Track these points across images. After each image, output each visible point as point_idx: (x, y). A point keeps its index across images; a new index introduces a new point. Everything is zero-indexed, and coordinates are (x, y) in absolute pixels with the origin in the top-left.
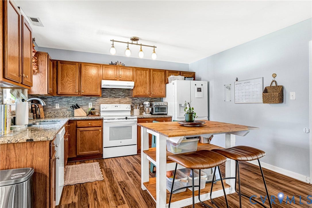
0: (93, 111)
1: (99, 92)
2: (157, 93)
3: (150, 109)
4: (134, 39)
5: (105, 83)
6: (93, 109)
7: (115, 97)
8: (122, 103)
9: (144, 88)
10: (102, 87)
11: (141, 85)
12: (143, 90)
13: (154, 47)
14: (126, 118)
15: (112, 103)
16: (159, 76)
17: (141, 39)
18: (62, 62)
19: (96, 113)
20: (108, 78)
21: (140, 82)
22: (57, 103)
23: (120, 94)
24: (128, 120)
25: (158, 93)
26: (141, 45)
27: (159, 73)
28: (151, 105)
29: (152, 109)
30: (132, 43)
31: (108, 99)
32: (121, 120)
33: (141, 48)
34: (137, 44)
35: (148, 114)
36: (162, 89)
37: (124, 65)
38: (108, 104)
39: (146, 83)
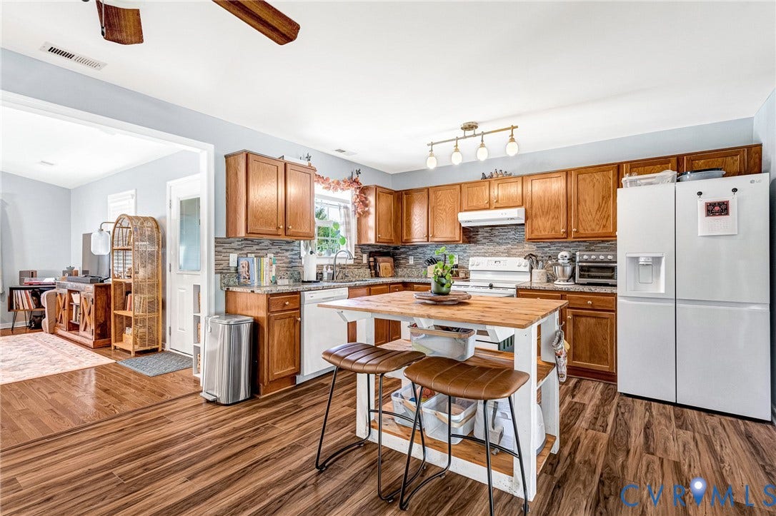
0: (455, 269)
1: (457, 235)
2: (589, 229)
3: (568, 270)
4: (467, 126)
5: (468, 218)
6: (456, 266)
7: (499, 244)
8: (514, 255)
9: (553, 218)
10: (463, 225)
11: (543, 212)
12: (548, 225)
13: (513, 128)
14: (491, 286)
15: (493, 255)
16: (597, 184)
17: (481, 122)
18: (408, 192)
19: (460, 274)
20: (473, 208)
21: (541, 206)
22: (412, 255)
23: (511, 237)
24: (493, 290)
25: (593, 230)
26: (483, 134)
27: (598, 176)
28: (572, 259)
29: (574, 270)
30: (465, 137)
31: (486, 247)
32: (481, 290)
33: (482, 141)
34: (475, 135)
35: (564, 281)
36: (609, 216)
37: (510, 174)
38: (485, 256)
39: (558, 207)
